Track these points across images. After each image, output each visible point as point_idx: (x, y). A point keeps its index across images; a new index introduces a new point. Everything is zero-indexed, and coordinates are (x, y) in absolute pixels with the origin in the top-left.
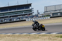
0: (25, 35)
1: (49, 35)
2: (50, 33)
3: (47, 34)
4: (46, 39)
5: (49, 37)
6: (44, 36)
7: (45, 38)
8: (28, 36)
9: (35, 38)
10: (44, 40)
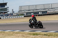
1: (22, 32)
2: (23, 31)
3: (21, 32)
4: (20, 36)
5: (22, 34)
6: (18, 33)
7: (19, 35)
8: (3, 33)
9: (9, 35)
10: (18, 37)
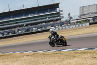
0: (54, 54)
1: (91, 51)
3: (89, 50)
4: (88, 58)
5: (92, 55)
6: (84, 53)
7: (86, 56)
8: (59, 55)
10: (84, 59)
